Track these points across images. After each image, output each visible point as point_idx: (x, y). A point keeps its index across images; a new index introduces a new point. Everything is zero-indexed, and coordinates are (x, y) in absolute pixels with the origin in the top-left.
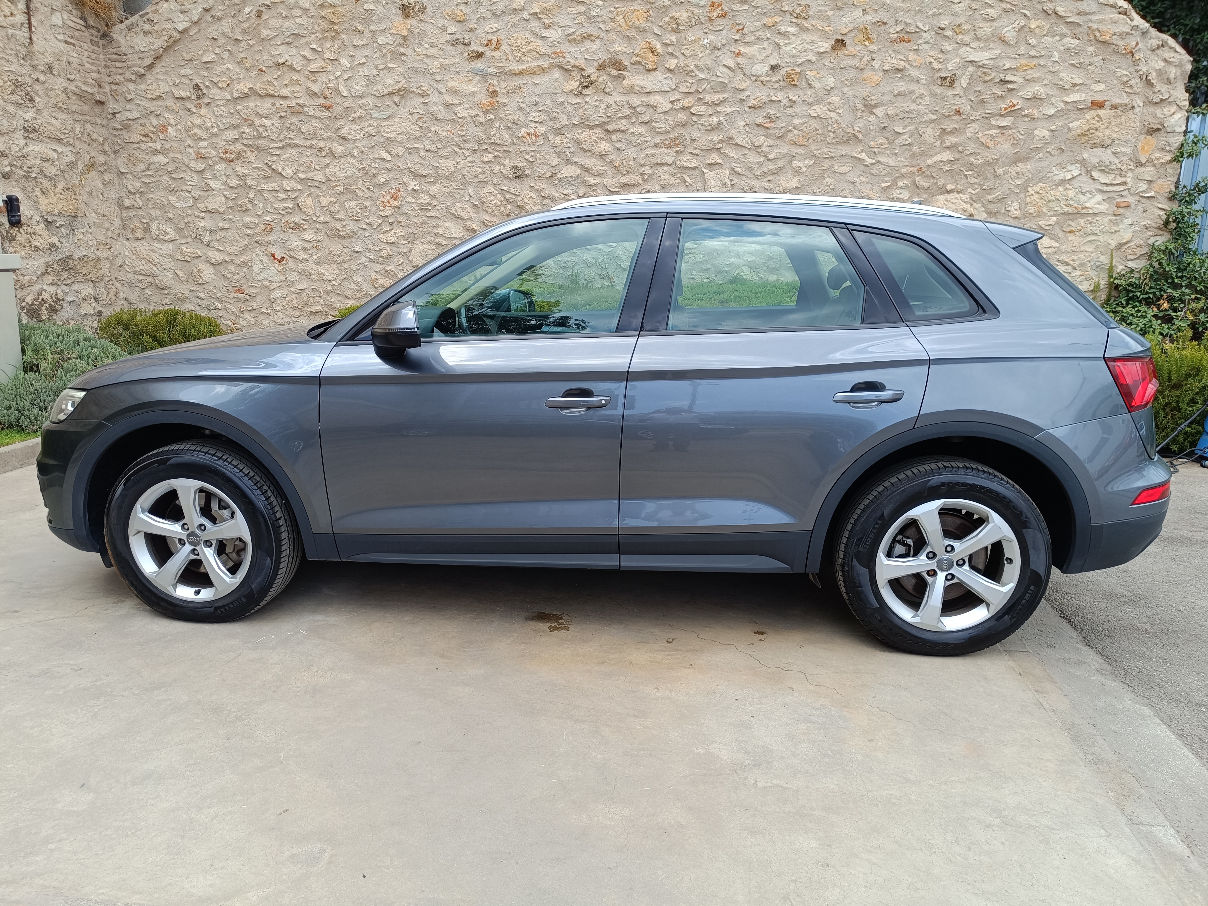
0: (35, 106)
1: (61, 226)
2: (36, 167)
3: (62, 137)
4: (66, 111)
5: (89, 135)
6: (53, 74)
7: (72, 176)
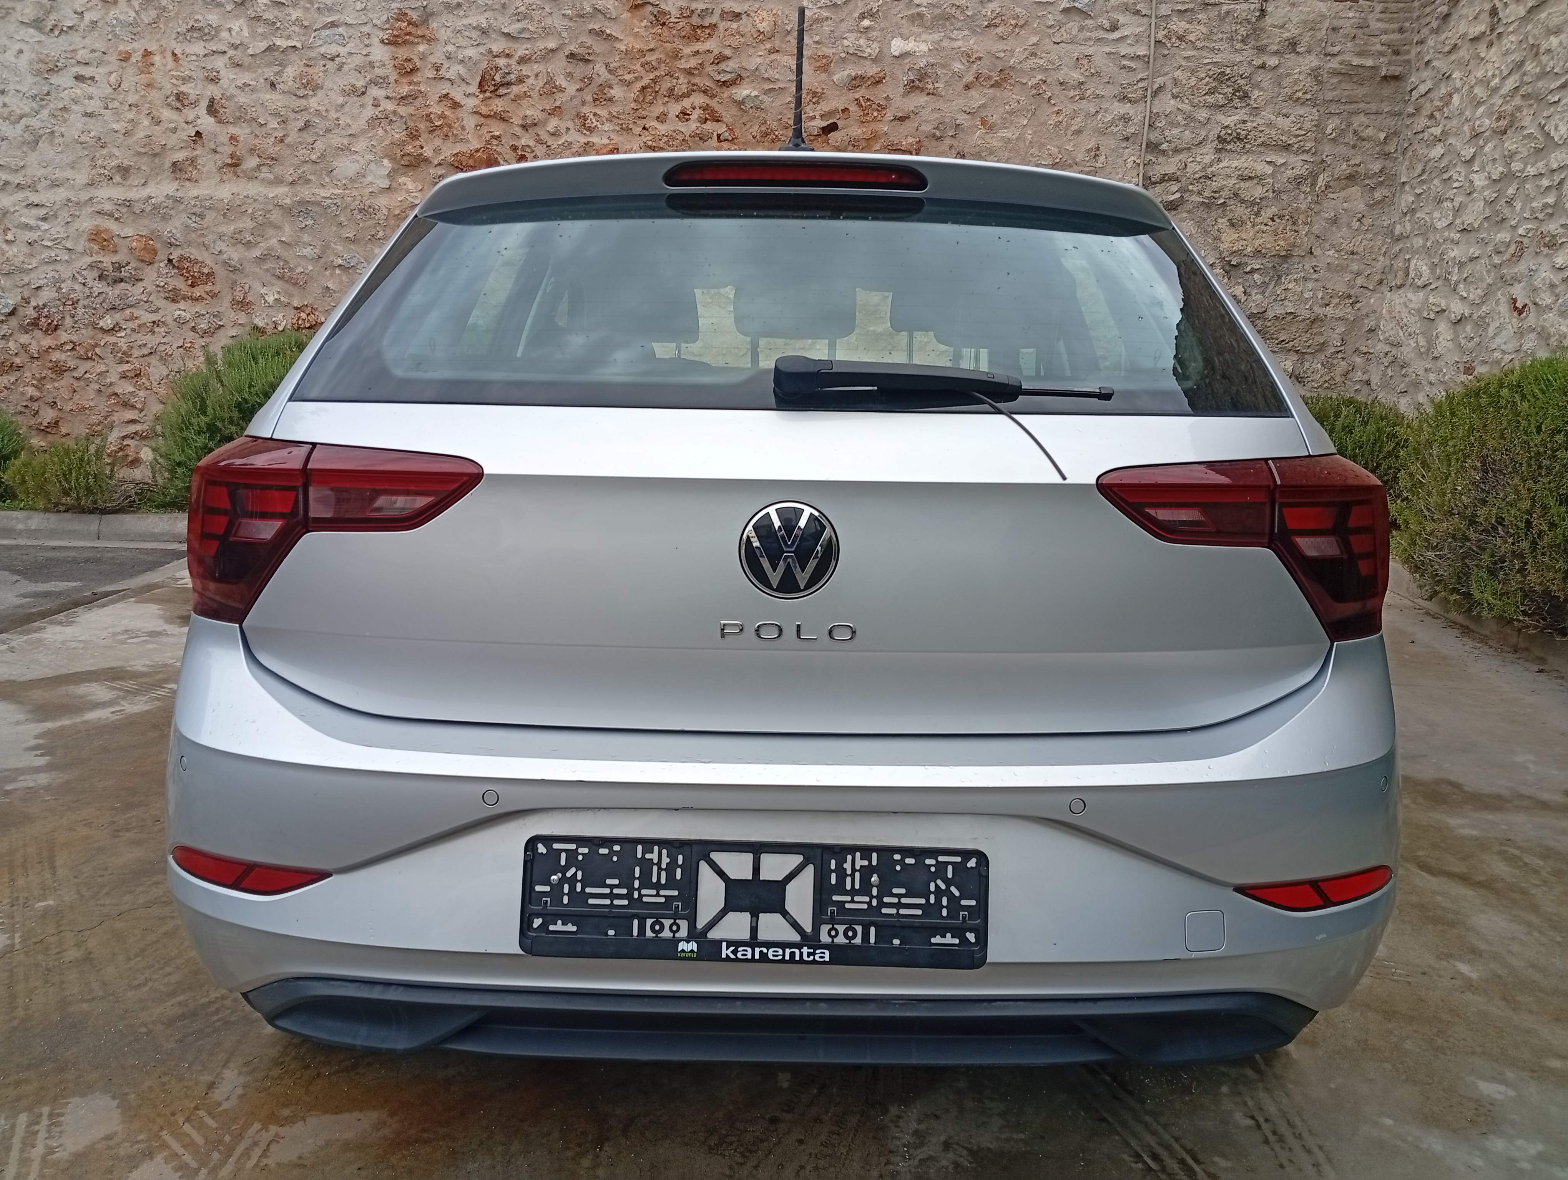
0: (1248, 105)
1: (1253, 271)
2: (1226, 189)
3: (1291, 142)
4: (1313, 102)
5: (1355, 132)
6: (1298, 53)
7: (1296, 198)
